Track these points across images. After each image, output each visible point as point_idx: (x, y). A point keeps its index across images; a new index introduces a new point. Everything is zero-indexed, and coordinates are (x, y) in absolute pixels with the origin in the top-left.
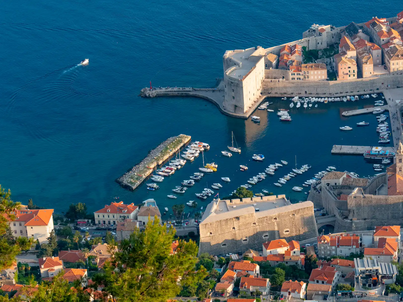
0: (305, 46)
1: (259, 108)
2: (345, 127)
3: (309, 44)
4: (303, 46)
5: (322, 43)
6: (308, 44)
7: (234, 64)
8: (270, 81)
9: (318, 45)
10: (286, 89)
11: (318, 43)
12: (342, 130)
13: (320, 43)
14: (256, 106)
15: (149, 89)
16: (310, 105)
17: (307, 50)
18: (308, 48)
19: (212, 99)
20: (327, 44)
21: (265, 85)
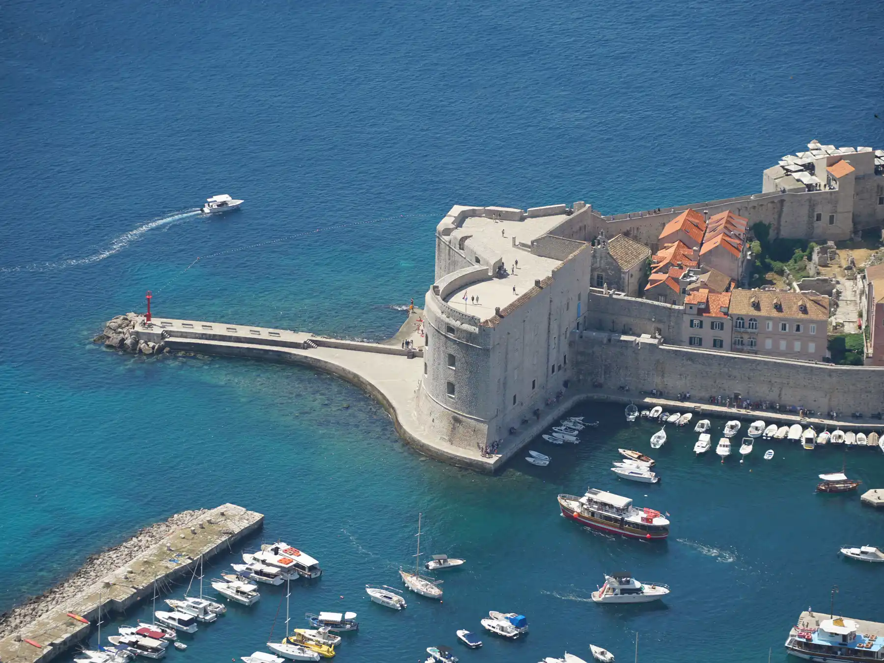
0: (766, 222)
1: (546, 437)
2: (864, 549)
3: (780, 216)
4: (756, 219)
5: (832, 218)
6: (776, 216)
7: (474, 260)
8: (605, 341)
9: (817, 224)
10: (663, 376)
11: (819, 218)
12: (847, 558)
13: (825, 218)
14: (535, 430)
15: (141, 319)
16: (745, 450)
17: (772, 234)
18: (778, 229)
19: (373, 383)
20: (855, 223)
21: (582, 353)
